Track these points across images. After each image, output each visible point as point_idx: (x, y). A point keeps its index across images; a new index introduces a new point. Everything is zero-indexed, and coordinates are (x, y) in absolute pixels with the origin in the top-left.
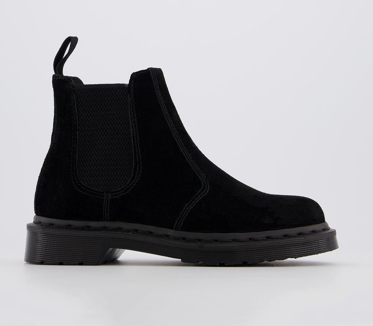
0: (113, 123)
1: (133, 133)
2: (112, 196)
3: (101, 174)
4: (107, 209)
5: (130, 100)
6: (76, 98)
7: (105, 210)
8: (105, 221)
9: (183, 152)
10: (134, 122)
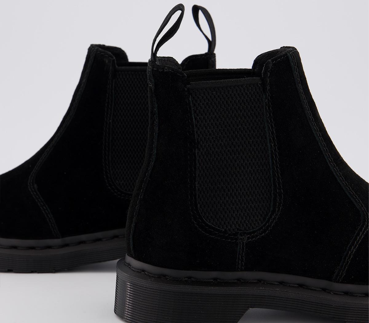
0: (244, 135)
1: (271, 148)
2: (248, 238)
3: (231, 208)
4: (242, 257)
5: (266, 103)
6: (192, 101)
7: (239, 258)
8: (238, 271)
9: (332, 170)
10: (273, 133)
